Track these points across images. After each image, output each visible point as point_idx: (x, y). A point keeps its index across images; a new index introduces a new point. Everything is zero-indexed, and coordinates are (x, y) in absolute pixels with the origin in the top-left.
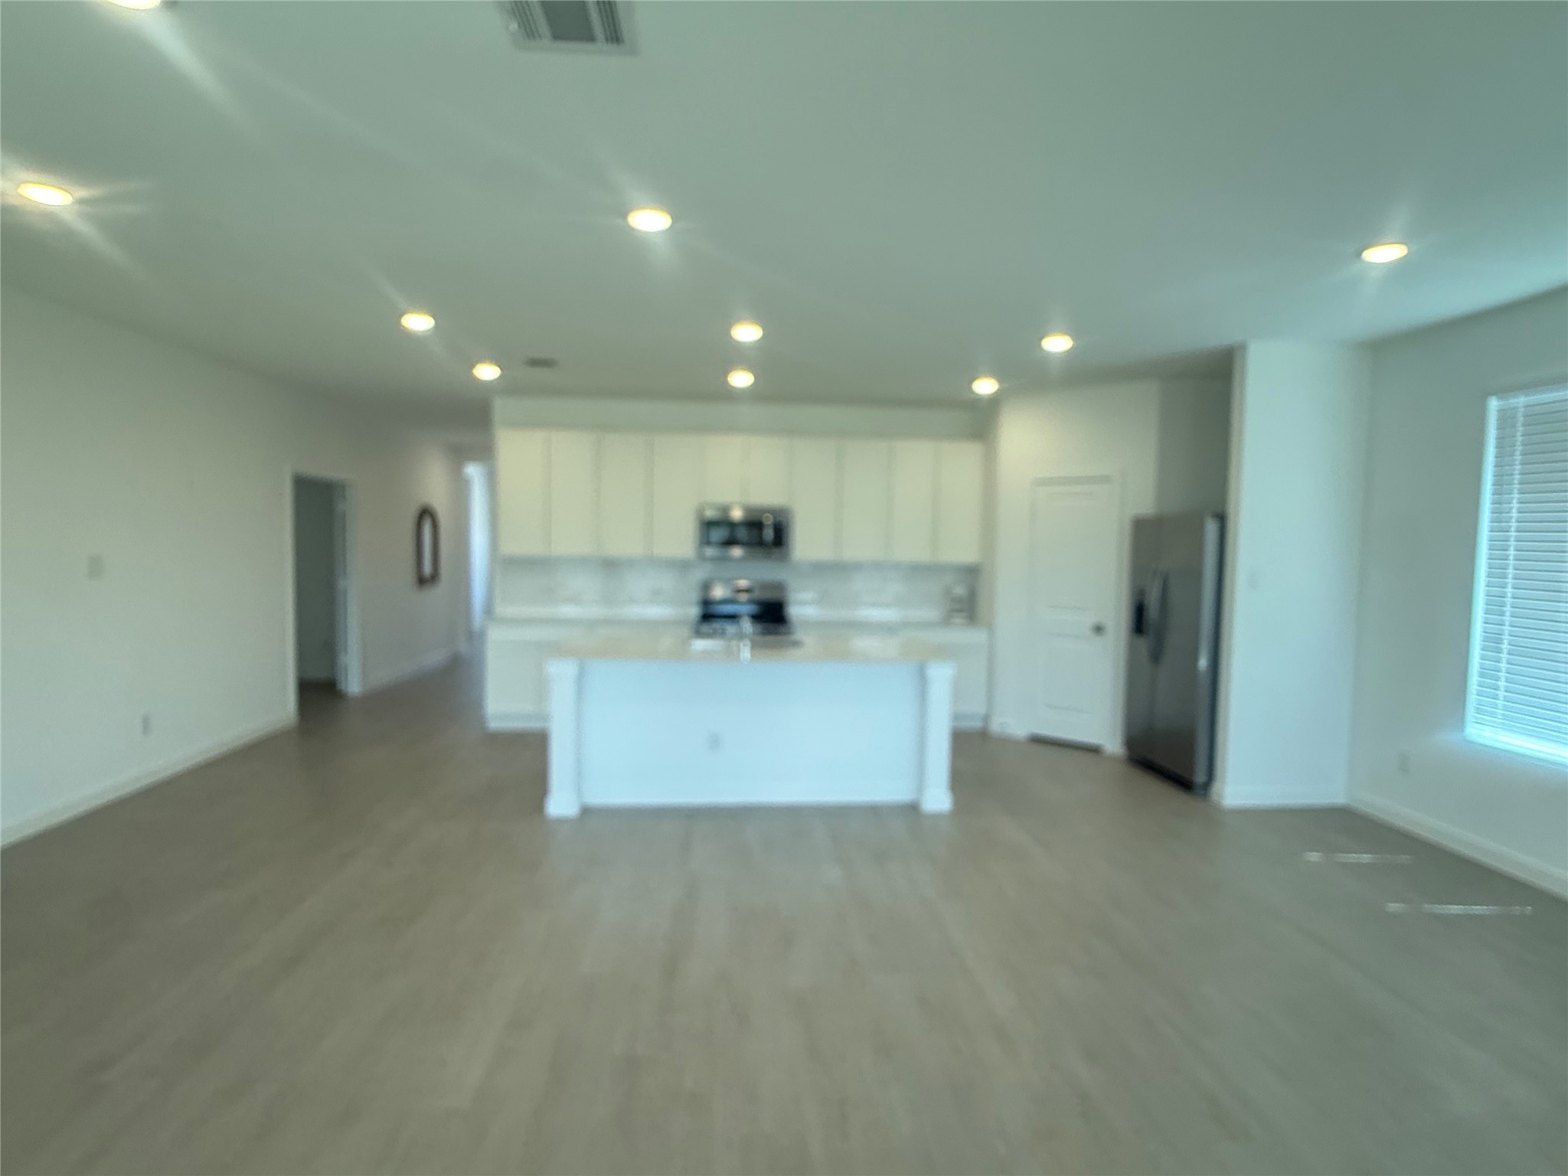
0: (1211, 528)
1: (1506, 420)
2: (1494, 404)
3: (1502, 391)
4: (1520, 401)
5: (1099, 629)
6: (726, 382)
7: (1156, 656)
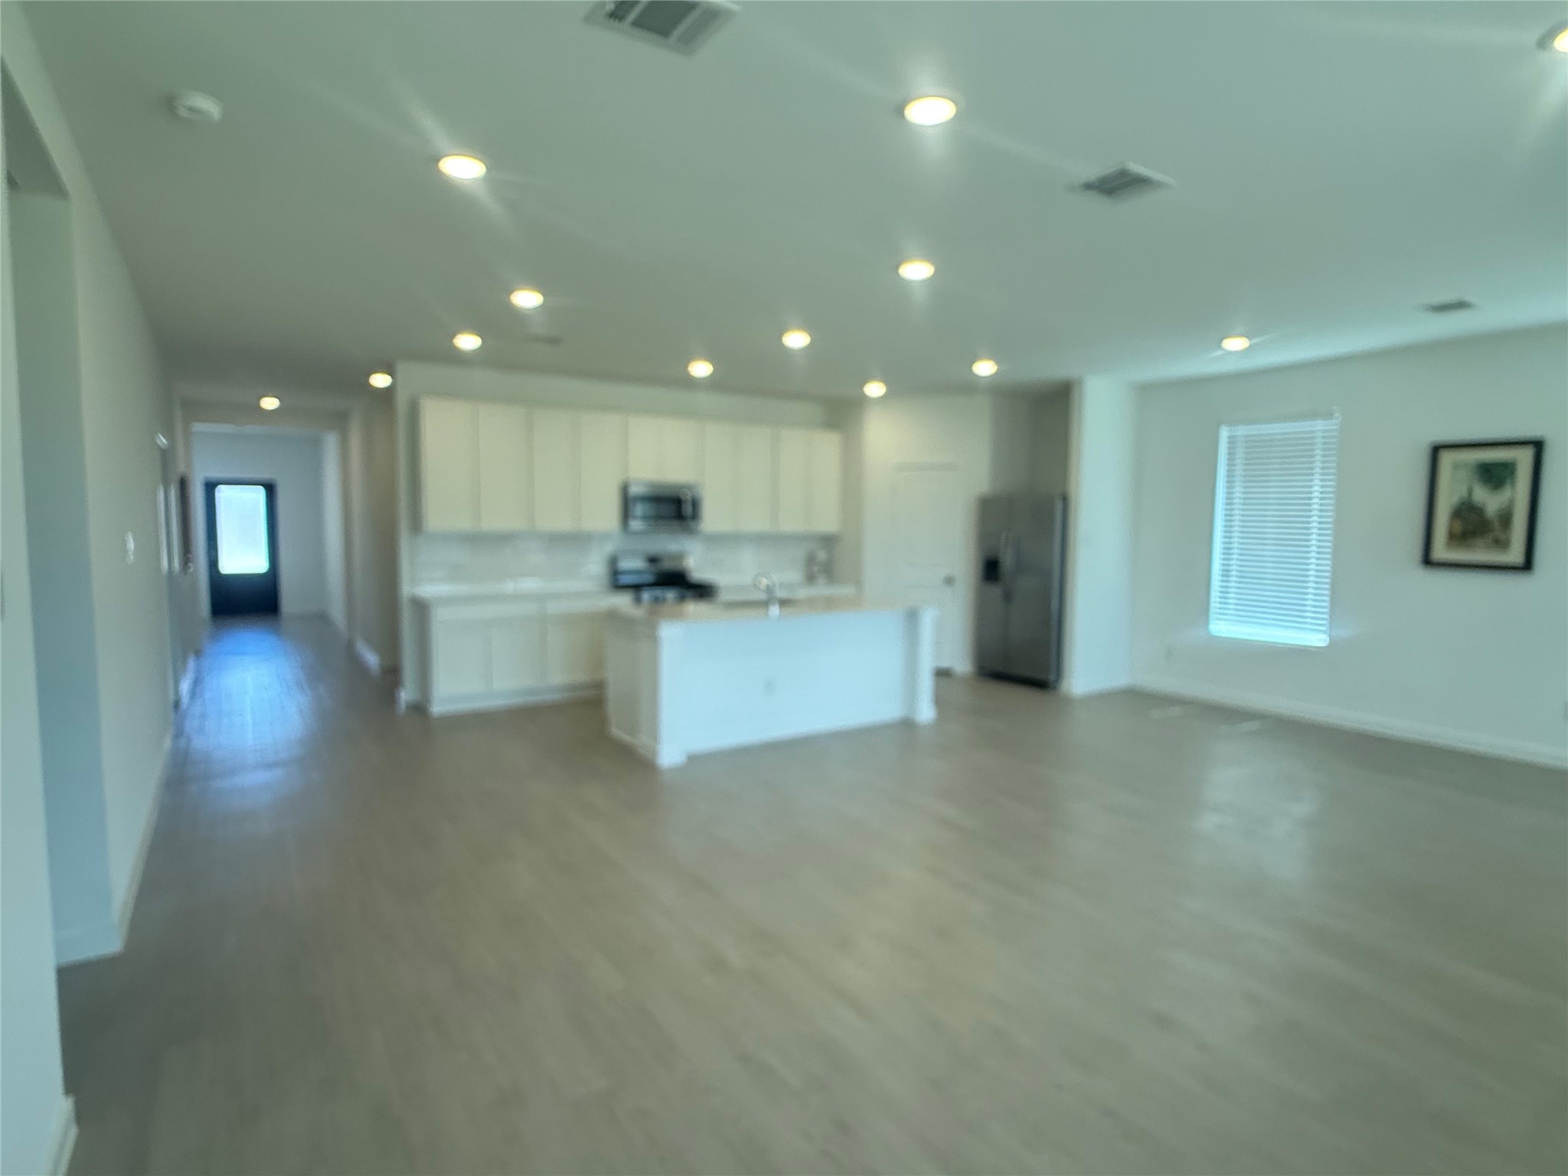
0: (1059, 505)
1: (1232, 441)
2: (1224, 433)
3: (1232, 423)
4: (1241, 431)
5: (949, 581)
6: (688, 373)
7: (1008, 597)
